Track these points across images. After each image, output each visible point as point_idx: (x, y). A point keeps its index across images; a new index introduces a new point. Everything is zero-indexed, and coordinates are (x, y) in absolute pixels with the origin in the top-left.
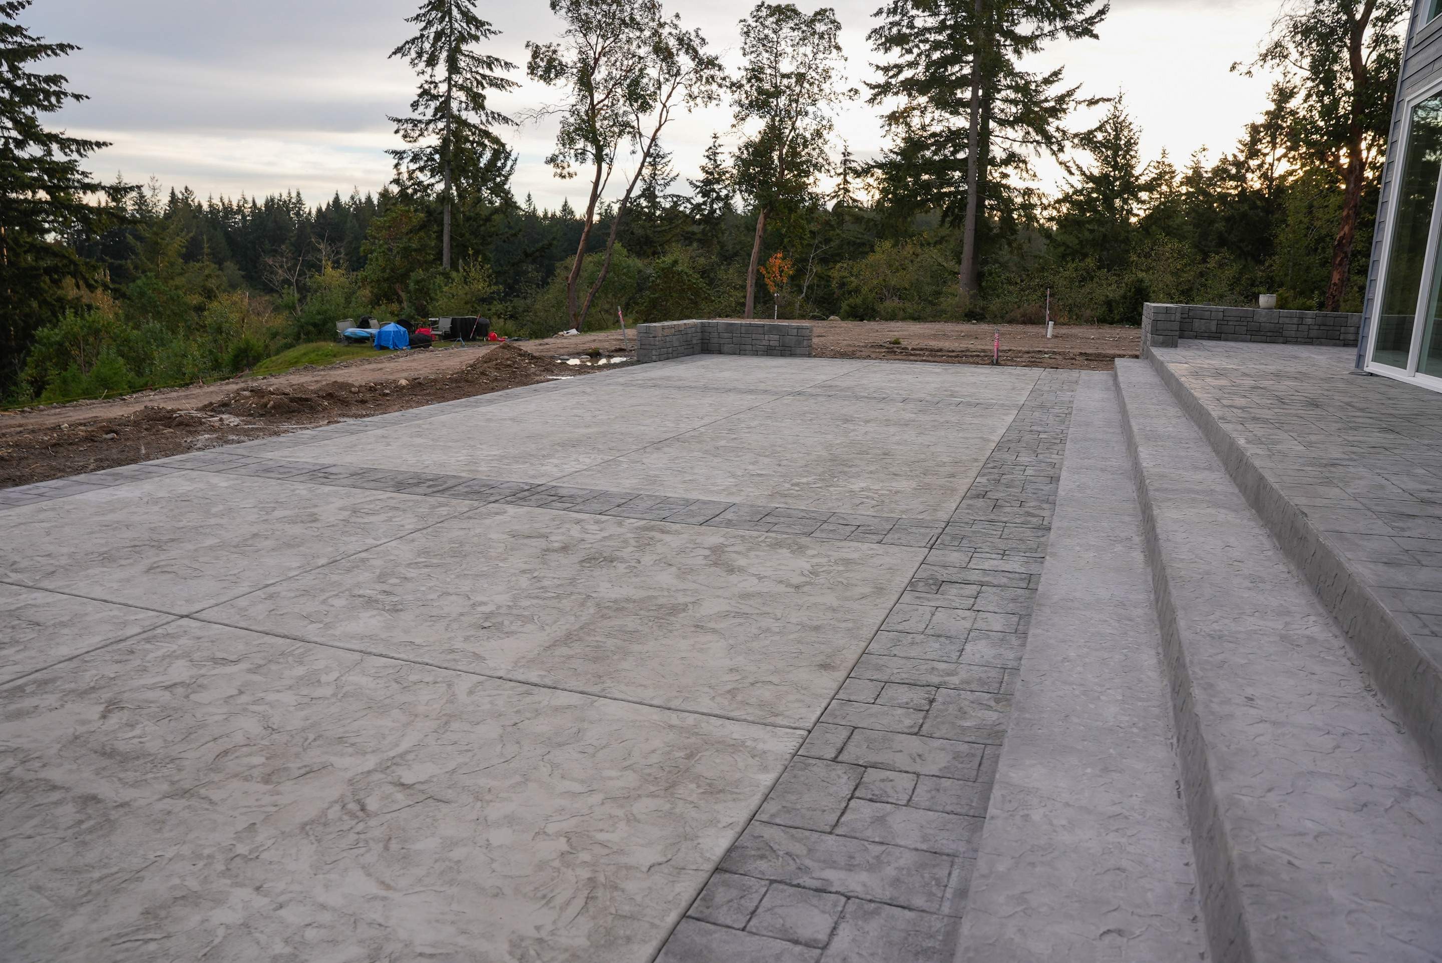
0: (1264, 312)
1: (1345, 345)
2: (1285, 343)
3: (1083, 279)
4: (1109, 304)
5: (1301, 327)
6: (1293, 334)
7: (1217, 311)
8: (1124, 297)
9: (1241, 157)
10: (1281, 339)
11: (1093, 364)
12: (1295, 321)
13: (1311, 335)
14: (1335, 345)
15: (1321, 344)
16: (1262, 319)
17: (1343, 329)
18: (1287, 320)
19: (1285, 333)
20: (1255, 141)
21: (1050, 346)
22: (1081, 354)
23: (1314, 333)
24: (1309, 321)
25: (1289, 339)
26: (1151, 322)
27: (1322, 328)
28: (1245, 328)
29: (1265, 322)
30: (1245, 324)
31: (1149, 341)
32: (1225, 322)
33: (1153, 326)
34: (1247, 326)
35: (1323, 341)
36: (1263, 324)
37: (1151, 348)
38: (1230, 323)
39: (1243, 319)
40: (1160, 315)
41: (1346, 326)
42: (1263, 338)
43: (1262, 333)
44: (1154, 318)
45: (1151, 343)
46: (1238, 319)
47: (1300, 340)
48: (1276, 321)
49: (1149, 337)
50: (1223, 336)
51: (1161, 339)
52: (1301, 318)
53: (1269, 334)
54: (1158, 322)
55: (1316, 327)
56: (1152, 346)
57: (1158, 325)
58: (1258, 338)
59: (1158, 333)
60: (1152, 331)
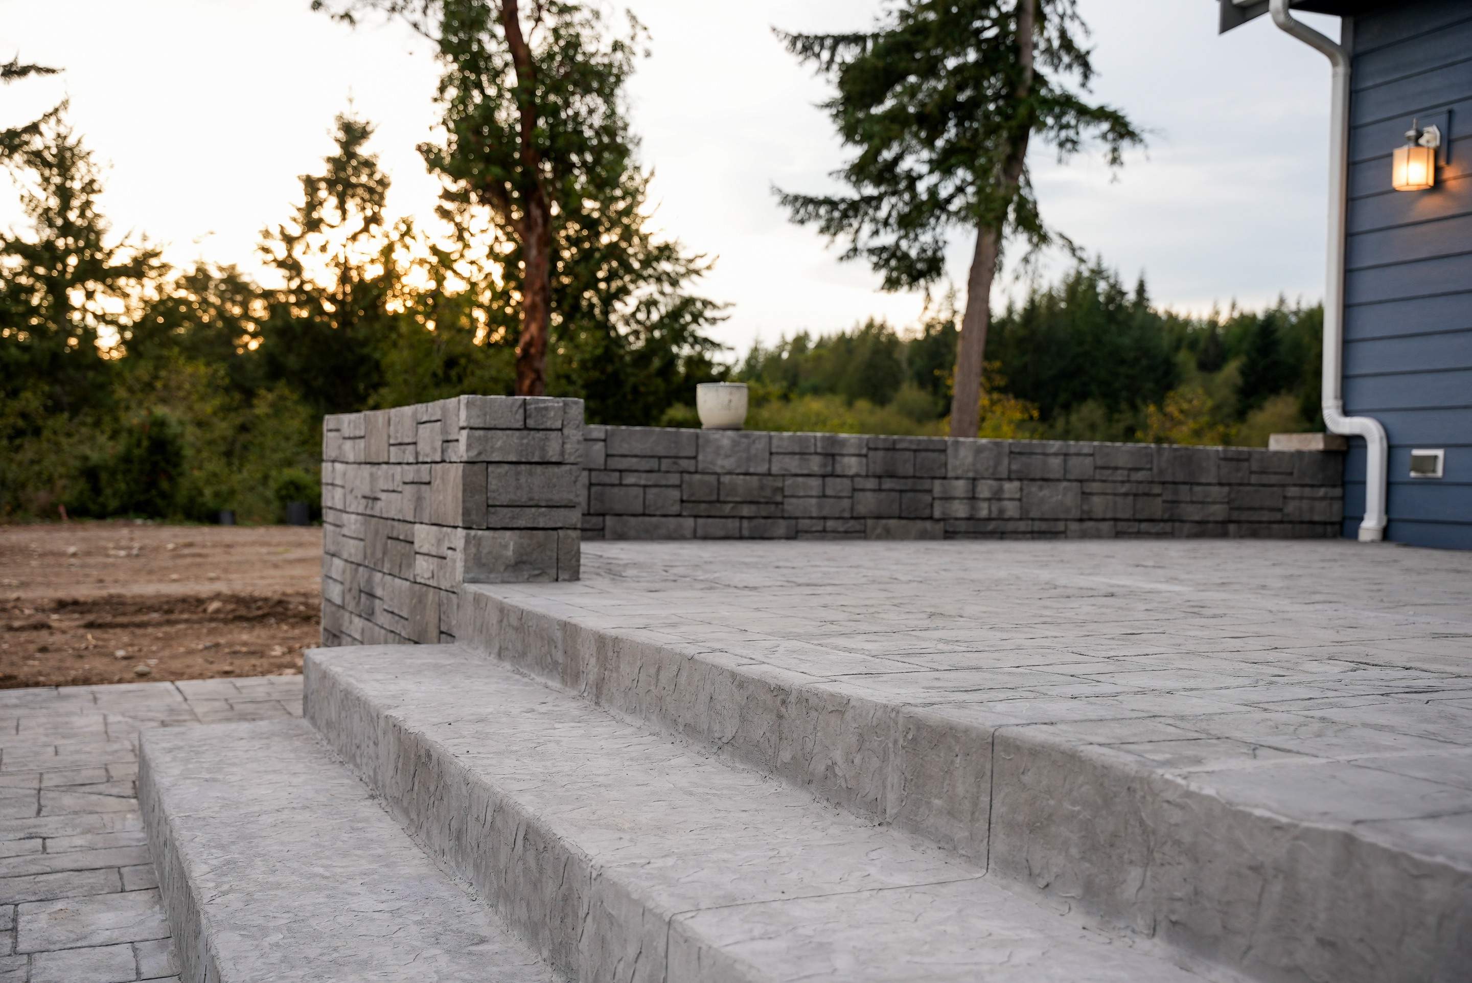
0: (726, 439)
1: (949, 535)
2: (793, 535)
3: (20, 433)
6: (812, 506)
7: (591, 442)
9: (295, 230)
10: (782, 527)
11: (118, 643)
12: (815, 464)
13: (861, 510)
14: (923, 536)
15: (888, 535)
16: (723, 464)
17: (937, 486)
18: (793, 464)
19: (792, 506)
20: (312, 206)
23: (867, 502)
24: (851, 465)
25: (804, 524)
26: (455, 473)
27: (888, 484)
28: (675, 494)
29: (730, 473)
30: (674, 479)
31: (458, 560)
32: (614, 478)
33: (468, 488)
34: (679, 486)
35: (892, 523)
36: (726, 479)
37: (472, 588)
38: (630, 479)
39: (665, 464)
40: (500, 440)
41: (945, 478)
42: (733, 524)
43: (727, 509)
44: (473, 453)
45: (467, 570)
46: (653, 463)
47: (830, 524)
48: (763, 468)
49: (439, 542)
50: (609, 521)
51: (509, 543)
52: (831, 456)
53: (746, 511)
54: (491, 468)
55: (871, 484)
56: (474, 581)
57: (493, 483)
58: (715, 525)
59: (494, 521)
60: (466, 513)
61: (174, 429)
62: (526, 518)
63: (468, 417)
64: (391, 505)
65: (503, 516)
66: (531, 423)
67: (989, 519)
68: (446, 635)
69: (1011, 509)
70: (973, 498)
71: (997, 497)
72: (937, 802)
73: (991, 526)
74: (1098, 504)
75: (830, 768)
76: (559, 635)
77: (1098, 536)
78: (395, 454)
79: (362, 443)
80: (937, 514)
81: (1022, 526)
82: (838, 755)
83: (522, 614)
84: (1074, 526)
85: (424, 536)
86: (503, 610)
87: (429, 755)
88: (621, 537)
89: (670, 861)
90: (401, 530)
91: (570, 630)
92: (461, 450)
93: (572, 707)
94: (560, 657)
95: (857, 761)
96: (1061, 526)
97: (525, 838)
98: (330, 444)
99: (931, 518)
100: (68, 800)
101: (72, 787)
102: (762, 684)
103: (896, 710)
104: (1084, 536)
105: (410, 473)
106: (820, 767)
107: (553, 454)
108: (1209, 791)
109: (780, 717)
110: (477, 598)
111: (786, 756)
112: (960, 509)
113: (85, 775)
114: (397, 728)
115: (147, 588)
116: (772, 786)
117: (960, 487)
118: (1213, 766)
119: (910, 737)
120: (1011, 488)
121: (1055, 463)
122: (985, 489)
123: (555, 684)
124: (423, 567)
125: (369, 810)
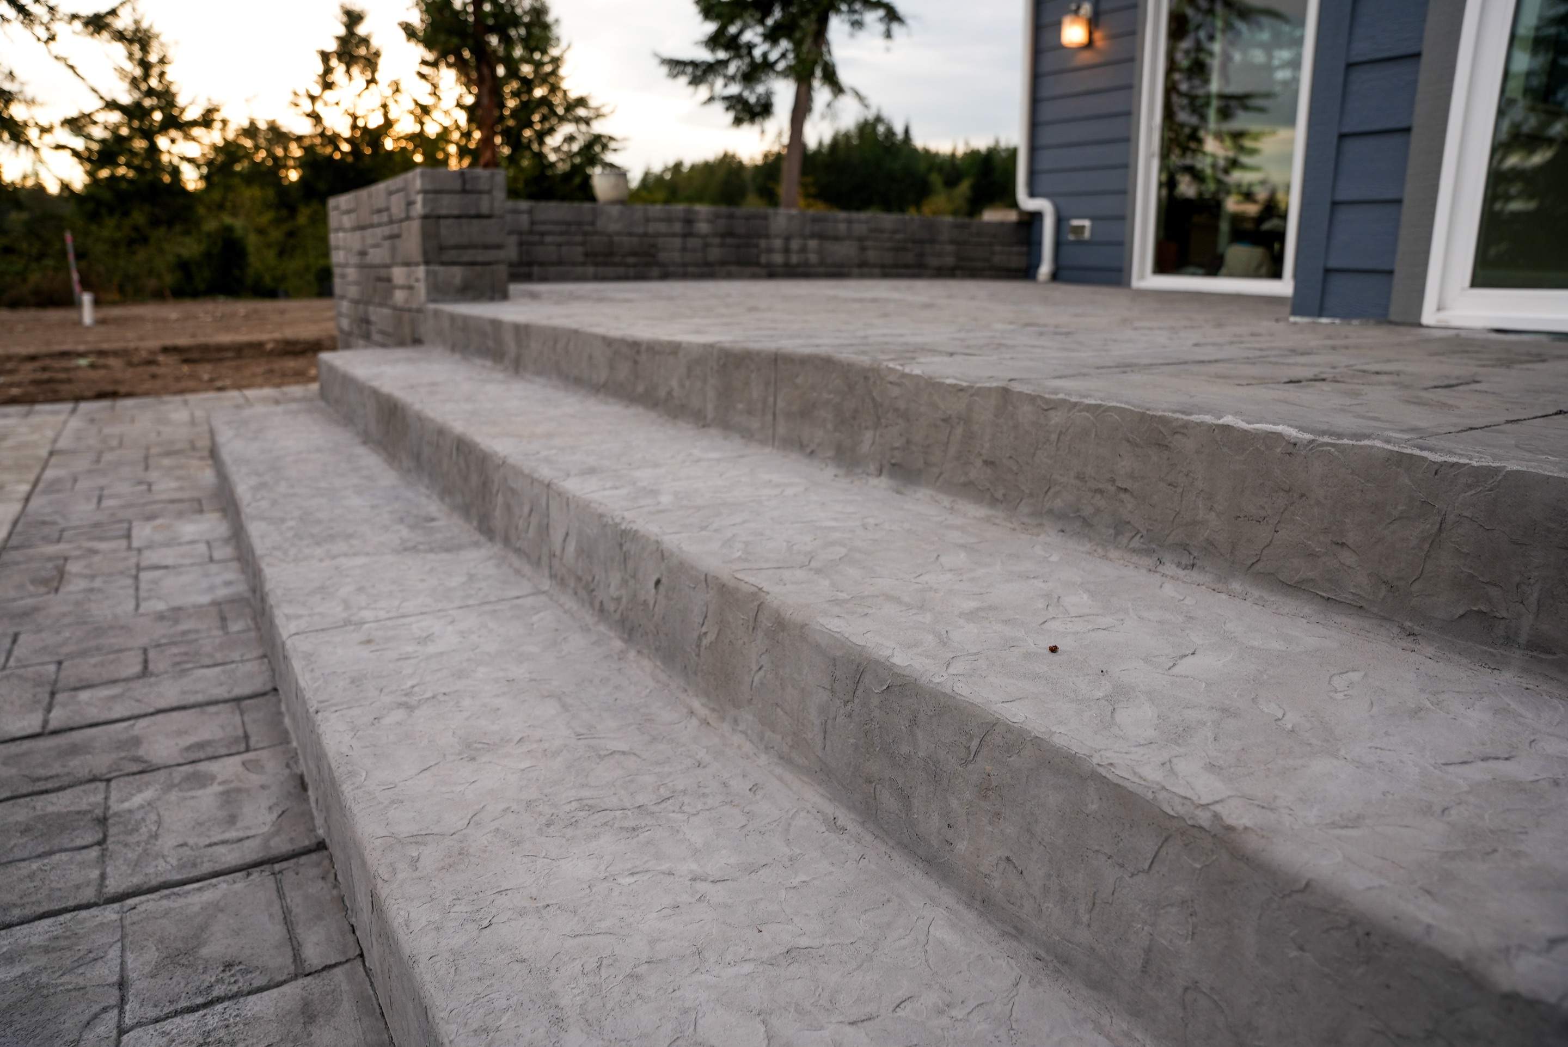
0: (615, 210)
1: (772, 276)
2: (664, 277)
4: (184, 266)
5: (692, 242)
6: (676, 256)
7: (516, 212)
8: (208, 255)
10: (656, 271)
11: (205, 371)
12: (678, 227)
13: (711, 259)
14: (754, 277)
15: (729, 276)
16: (613, 227)
17: (763, 243)
18: (662, 227)
19: (663, 256)
21: (92, 341)
22: (166, 350)
23: (715, 253)
25: (672, 269)
26: (415, 226)
27: (729, 241)
28: (580, 249)
29: (619, 234)
30: (579, 238)
31: (421, 288)
32: (536, 238)
33: (426, 235)
34: (583, 244)
35: (733, 269)
36: (616, 239)
37: (432, 306)
38: (548, 239)
39: (573, 228)
40: (446, 200)
41: (767, 236)
42: (621, 270)
43: (617, 259)
44: (427, 210)
45: (428, 293)
46: (564, 228)
47: (690, 269)
48: (640, 230)
49: (409, 276)
50: (536, 270)
51: (457, 274)
52: (689, 221)
53: (631, 260)
54: (442, 221)
55: (717, 241)
56: (434, 301)
57: (443, 231)
58: (610, 271)
59: (446, 257)
60: (425, 253)
61: (239, 232)
62: (468, 256)
63: (423, 184)
64: (377, 256)
65: (450, 255)
66: (468, 187)
67: (798, 265)
68: (417, 341)
69: (813, 258)
70: (787, 250)
71: (803, 250)
72: (740, 406)
73: (800, 270)
74: (872, 255)
75: (670, 393)
76: (489, 329)
77: (870, 276)
78: (376, 219)
79: (353, 216)
80: (763, 259)
81: (821, 270)
82: (674, 383)
83: (466, 319)
84: (856, 270)
85: (399, 274)
86: (453, 318)
87: (396, 406)
88: (544, 279)
89: (554, 452)
90: (383, 273)
91: (496, 324)
92: (419, 208)
93: (500, 376)
94: (490, 343)
95: (687, 383)
96: (846, 270)
97: (458, 449)
98: (334, 218)
99: (758, 264)
100: (166, 462)
101: (168, 454)
102: (623, 341)
103: (712, 346)
104: (862, 276)
105: (386, 230)
106: (662, 393)
107: (485, 208)
108: (917, 371)
109: (636, 362)
110: (436, 313)
111: (640, 389)
112: (778, 258)
113: (178, 446)
114: (375, 393)
115: (225, 338)
116: (633, 410)
117: (778, 243)
118: (922, 360)
119: (721, 362)
120: (813, 244)
121: (842, 227)
122: (795, 244)
123: (489, 363)
124: (399, 296)
125: (361, 450)
